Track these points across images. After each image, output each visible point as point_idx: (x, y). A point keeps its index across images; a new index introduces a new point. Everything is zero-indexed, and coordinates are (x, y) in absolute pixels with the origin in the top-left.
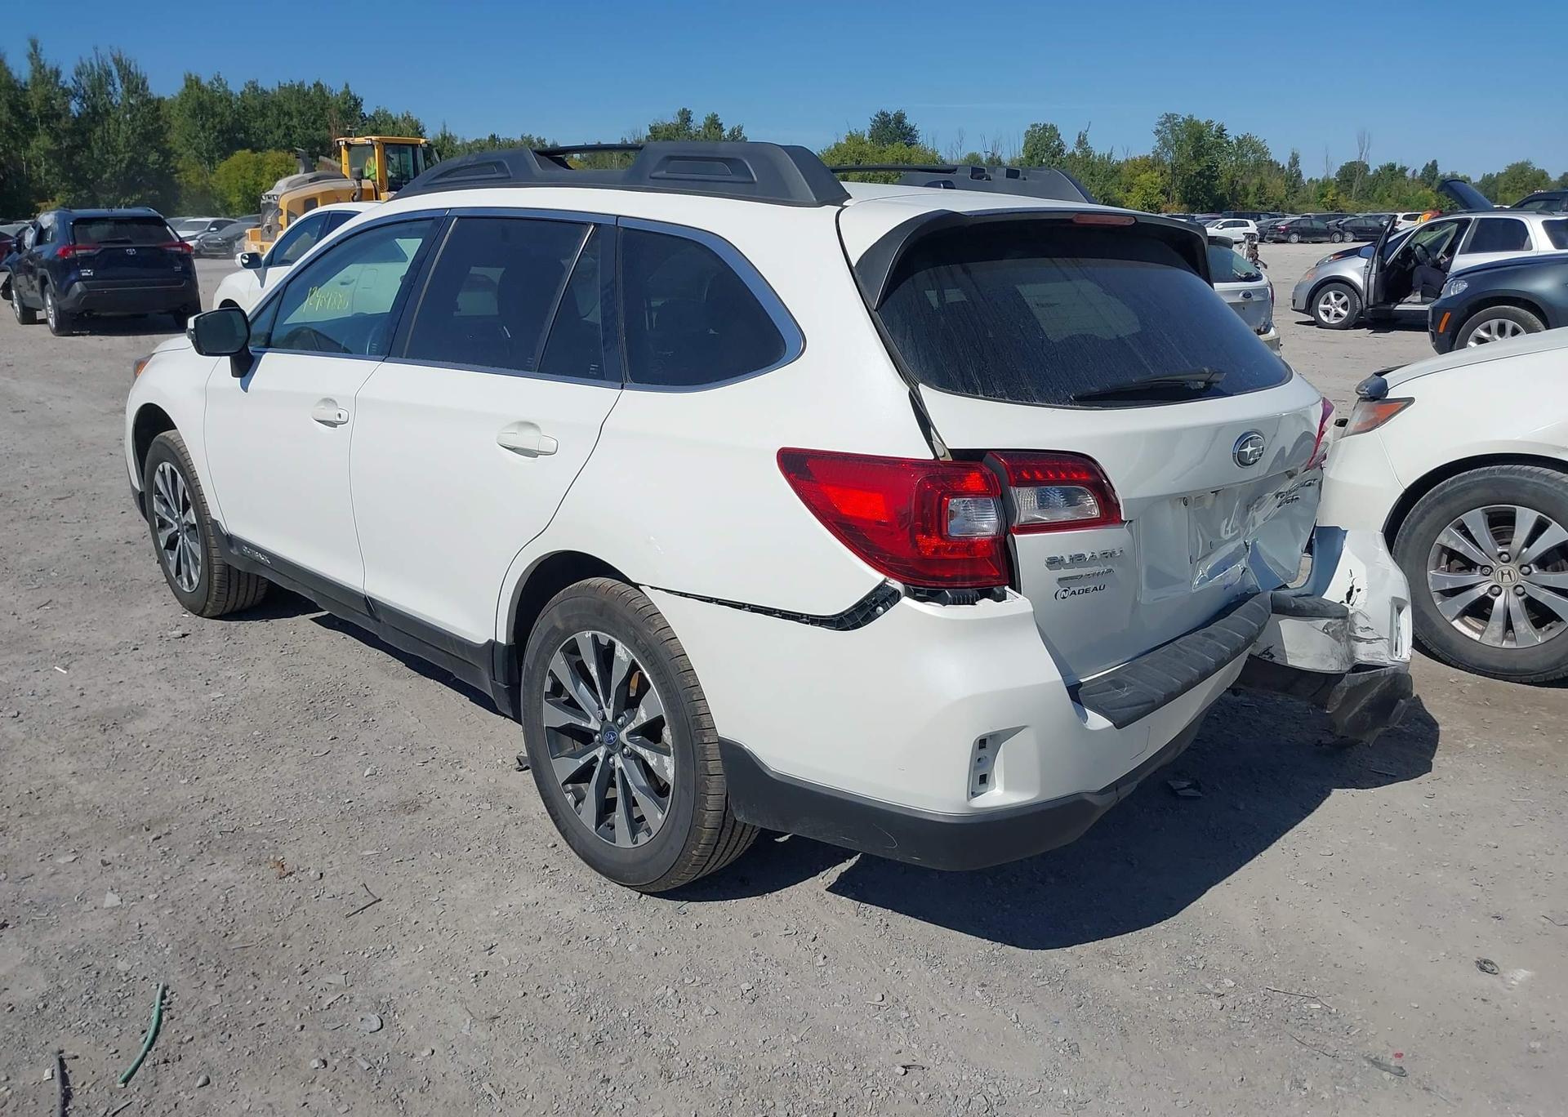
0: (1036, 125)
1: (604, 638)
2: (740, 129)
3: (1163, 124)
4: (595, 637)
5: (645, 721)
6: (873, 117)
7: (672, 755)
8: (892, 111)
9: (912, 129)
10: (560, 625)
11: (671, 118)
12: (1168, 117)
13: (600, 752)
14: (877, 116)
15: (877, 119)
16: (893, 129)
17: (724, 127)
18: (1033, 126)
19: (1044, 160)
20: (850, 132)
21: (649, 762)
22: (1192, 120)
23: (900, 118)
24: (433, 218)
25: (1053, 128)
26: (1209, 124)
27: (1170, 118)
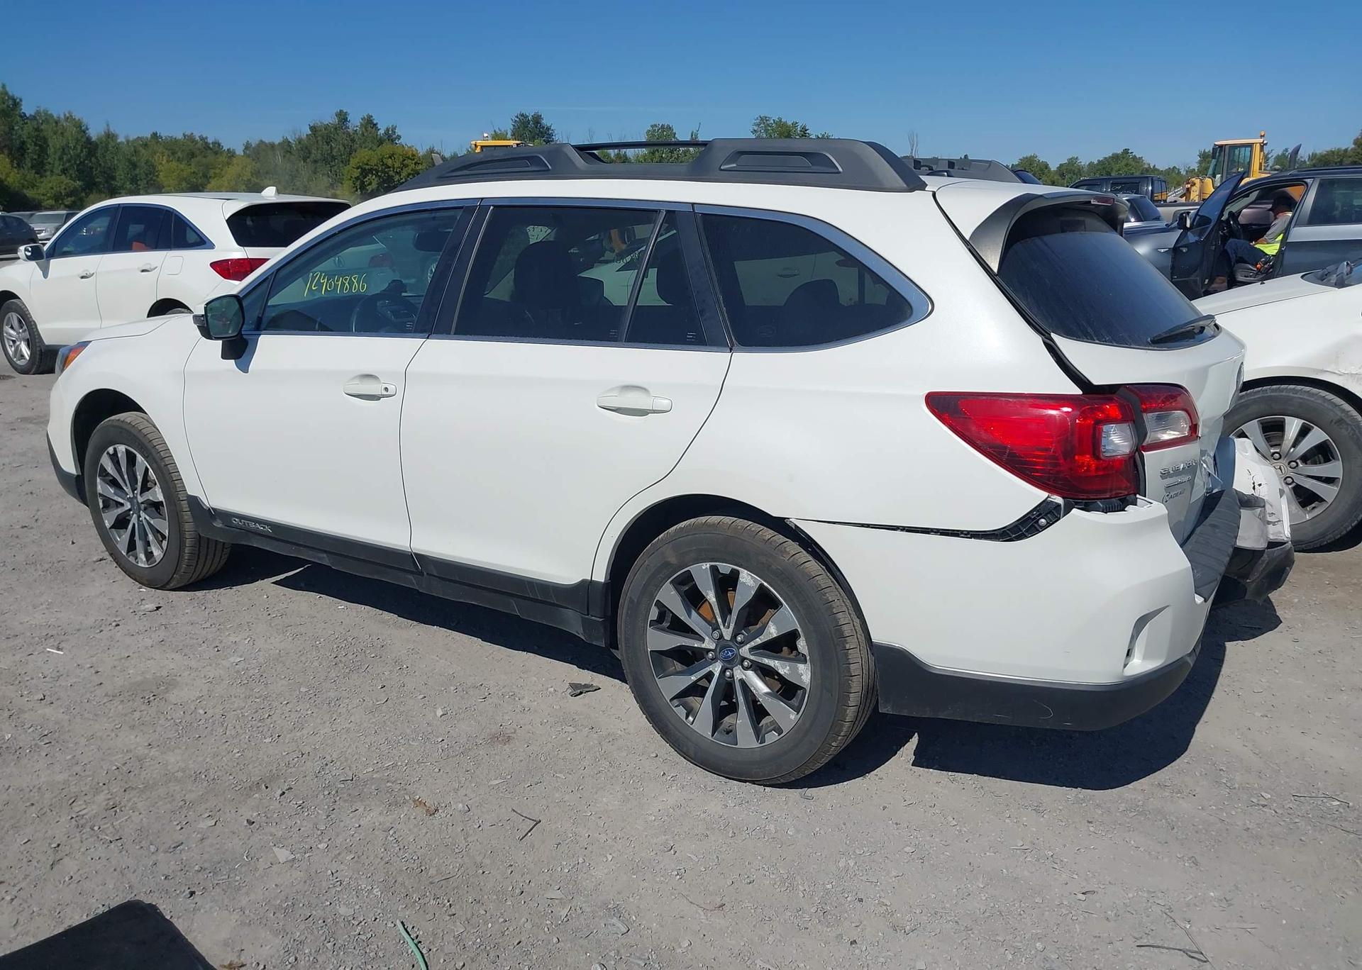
0: (656, 125)
1: (725, 568)
2: (394, 129)
3: (758, 125)
4: (714, 570)
5: (775, 635)
6: (514, 118)
7: (808, 662)
8: (530, 113)
9: (548, 129)
10: (673, 560)
11: (329, 118)
12: (762, 119)
13: (717, 668)
14: (517, 117)
15: (518, 119)
16: (531, 128)
17: (379, 126)
18: (652, 126)
19: (664, 156)
20: (495, 131)
21: (780, 671)
22: (781, 121)
23: (537, 119)
24: (462, 208)
25: (669, 128)
26: (795, 124)
27: (763, 120)
